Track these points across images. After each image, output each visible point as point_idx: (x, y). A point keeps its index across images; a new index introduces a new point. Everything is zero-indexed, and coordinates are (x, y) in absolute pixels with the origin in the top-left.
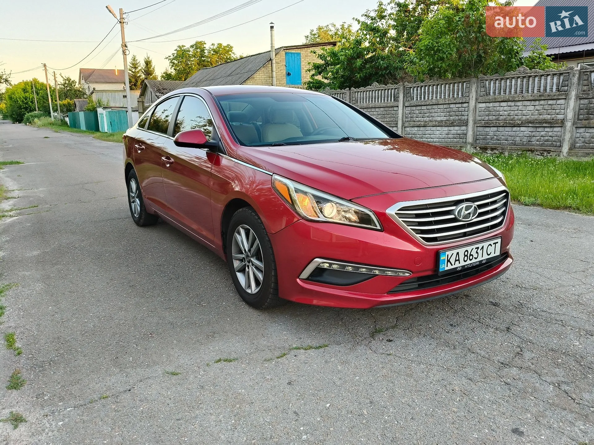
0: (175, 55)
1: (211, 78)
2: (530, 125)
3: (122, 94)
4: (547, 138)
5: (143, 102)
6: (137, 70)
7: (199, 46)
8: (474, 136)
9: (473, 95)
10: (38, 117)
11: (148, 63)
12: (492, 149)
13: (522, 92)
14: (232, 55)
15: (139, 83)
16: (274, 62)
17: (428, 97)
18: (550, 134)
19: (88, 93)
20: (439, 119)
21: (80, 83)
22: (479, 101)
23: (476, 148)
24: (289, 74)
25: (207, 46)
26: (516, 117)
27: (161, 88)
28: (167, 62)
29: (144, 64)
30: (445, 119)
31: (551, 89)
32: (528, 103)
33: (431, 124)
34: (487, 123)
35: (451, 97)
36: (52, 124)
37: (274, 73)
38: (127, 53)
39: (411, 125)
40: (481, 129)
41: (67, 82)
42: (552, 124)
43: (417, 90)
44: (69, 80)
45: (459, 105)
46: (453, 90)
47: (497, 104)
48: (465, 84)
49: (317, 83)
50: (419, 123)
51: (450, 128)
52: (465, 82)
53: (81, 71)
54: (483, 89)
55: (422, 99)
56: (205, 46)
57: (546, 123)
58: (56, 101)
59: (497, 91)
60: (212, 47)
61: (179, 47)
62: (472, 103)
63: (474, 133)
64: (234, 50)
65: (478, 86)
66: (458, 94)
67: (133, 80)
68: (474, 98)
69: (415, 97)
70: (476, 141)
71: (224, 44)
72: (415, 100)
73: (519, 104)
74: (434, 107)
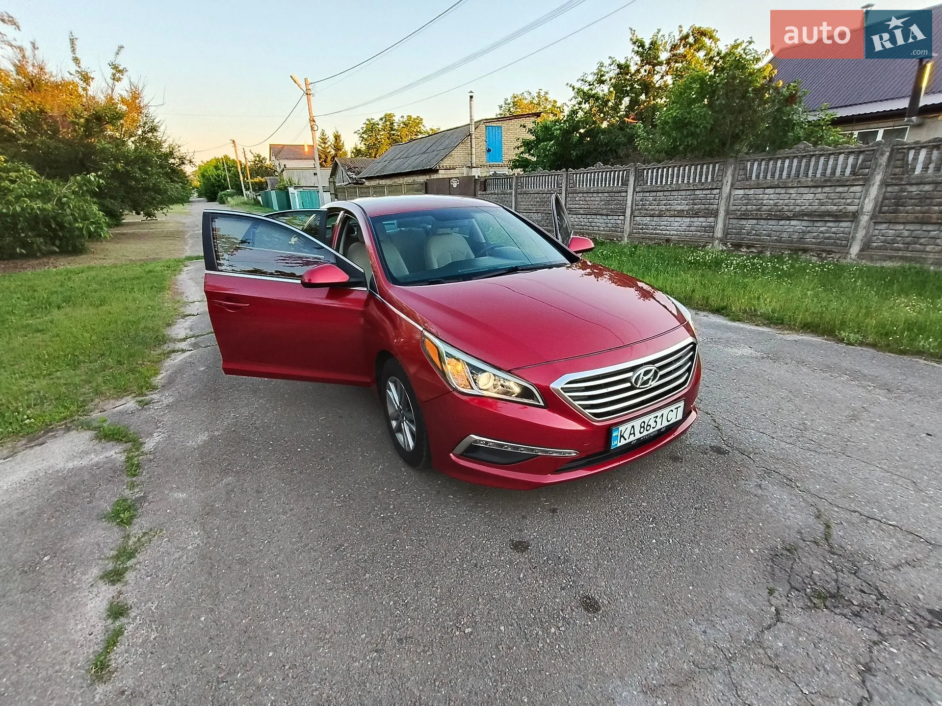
0: (365, 129)
1: (404, 156)
2: (805, 218)
3: (312, 172)
4: (827, 235)
5: (334, 182)
6: (327, 146)
7: (388, 118)
8: (724, 230)
9: (729, 178)
10: (231, 195)
11: (337, 137)
12: (748, 247)
13: (798, 177)
14: (422, 128)
15: (329, 159)
16: (473, 136)
17: (667, 181)
18: (834, 230)
19: (279, 170)
20: (679, 208)
21: (270, 160)
22: (736, 186)
23: (726, 244)
24: (489, 151)
25: (397, 119)
26: (787, 208)
27: (352, 166)
28: (357, 137)
29: (334, 139)
30: (687, 208)
31: (843, 172)
32: (806, 190)
33: (668, 214)
34: (744, 215)
35: (697, 181)
36: (245, 203)
37: (474, 150)
38: (316, 128)
39: (642, 215)
40: (735, 221)
41: (258, 159)
42: (838, 217)
43: (652, 172)
44: (259, 156)
45: (709, 192)
46: (701, 172)
47: (760, 191)
48: (717, 166)
49: (523, 161)
50: (653, 212)
51: (692, 219)
52: (718, 163)
53: (272, 147)
54: (741, 172)
55: (659, 183)
56: (394, 118)
57: (829, 216)
58: (247, 179)
59: (762, 174)
60: (401, 119)
61: (368, 120)
62: (726, 189)
63: (724, 226)
64: (424, 122)
65: (735, 169)
66: (707, 178)
67: (323, 156)
68: (729, 184)
69: (649, 181)
70: (726, 236)
71: (414, 116)
72: (649, 184)
73: (792, 191)
74: (674, 193)
